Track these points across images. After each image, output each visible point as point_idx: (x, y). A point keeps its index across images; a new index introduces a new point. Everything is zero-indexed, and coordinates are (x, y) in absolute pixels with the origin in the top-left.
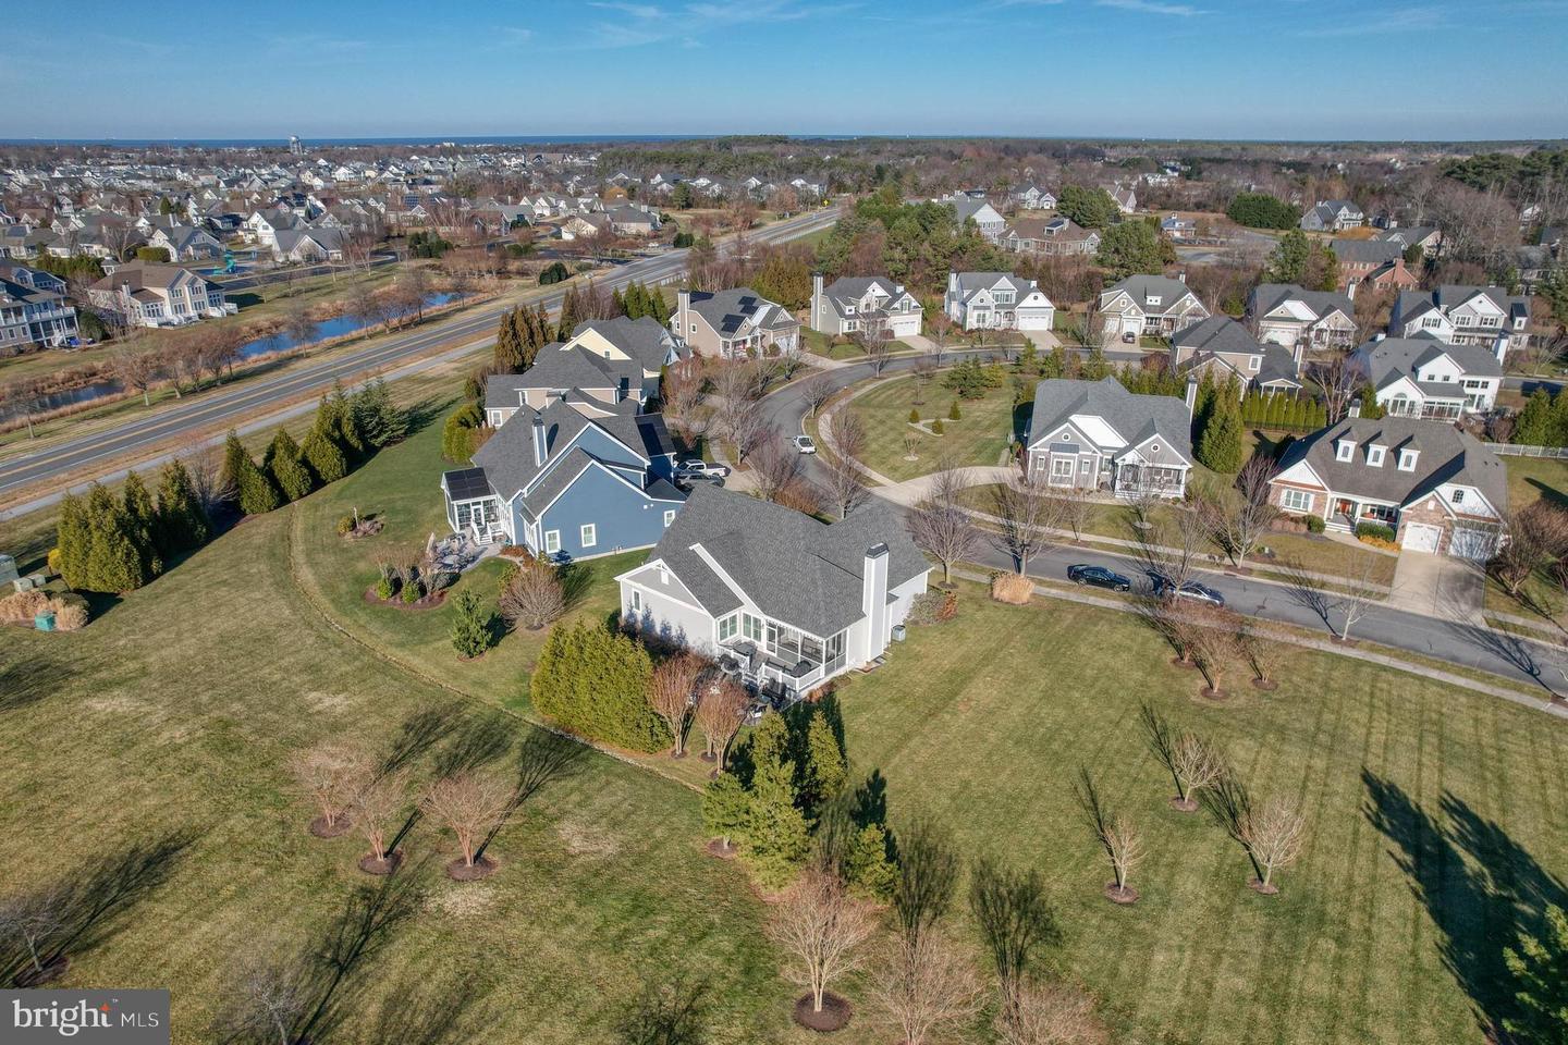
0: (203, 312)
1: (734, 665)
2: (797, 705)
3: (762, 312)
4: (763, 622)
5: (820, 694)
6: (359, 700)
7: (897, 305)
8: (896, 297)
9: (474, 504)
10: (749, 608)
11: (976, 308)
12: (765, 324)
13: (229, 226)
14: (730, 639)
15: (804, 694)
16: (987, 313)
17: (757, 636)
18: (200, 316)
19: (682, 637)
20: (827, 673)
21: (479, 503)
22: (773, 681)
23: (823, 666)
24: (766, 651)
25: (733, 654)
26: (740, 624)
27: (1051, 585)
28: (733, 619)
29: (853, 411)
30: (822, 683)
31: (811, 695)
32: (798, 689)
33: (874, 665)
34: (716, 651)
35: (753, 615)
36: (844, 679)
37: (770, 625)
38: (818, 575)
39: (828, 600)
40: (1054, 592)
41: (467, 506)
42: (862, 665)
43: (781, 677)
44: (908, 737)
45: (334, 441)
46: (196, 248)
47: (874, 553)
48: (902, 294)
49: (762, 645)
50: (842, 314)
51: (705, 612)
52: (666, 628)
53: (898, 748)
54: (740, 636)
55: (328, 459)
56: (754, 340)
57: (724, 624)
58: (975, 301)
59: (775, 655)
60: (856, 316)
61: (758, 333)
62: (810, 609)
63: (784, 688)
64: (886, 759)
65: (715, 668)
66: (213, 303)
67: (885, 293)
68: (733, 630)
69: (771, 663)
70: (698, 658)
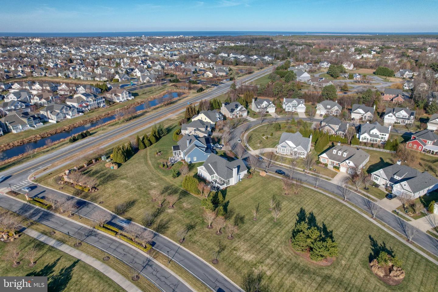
0: (127, 98)
1: (213, 183)
2: (221, 190)
3: (239, 108)
4: (218, 177)
5: (225, 189)
6: (158, 184)
7: (270, 106)
8: (270, 104)
10: (216, 174)
11: (288, 107)
12: (240, 110)
13: (131, 71)
14: (213, 179)
15: (222, 188)
16: (290, 108)
18: (127, 100)
19: (206, 178)
21: (178, 151)
23: (226, 184)
25: (213, 181)
26: (215, 177)
27: (271, 173)
28: (214, 176)
29: (252, 133)
30: (225, 187)
33: (235, 185)
34: (211, 180)
36: (229, 187)
38: (227, 170)
39: (227, 174)
40: (271, 175)
41: (176, 152)
42: (233, 185)
43: (219, 185)
44: (235, 196)
45: (154, 136)
46: (124, 78)
47: (235, 168)
48: (271, 104)
49: (218, 180)
50: (257, 108)
51: (209, 174)
52: (204, 176)
53: (233, 197)
54: (215, 178)
55: (153, 139)
56: (237, 114)
57: (212, 177)
58: (288, 105)
60: (261, 108)
61: (238, 112)
62: (224, 175)
63: (219, 187)
64: (231, 199)
65: (210, 183)
67: (267, 103)
69: (218, 183)
70: (208, 181)
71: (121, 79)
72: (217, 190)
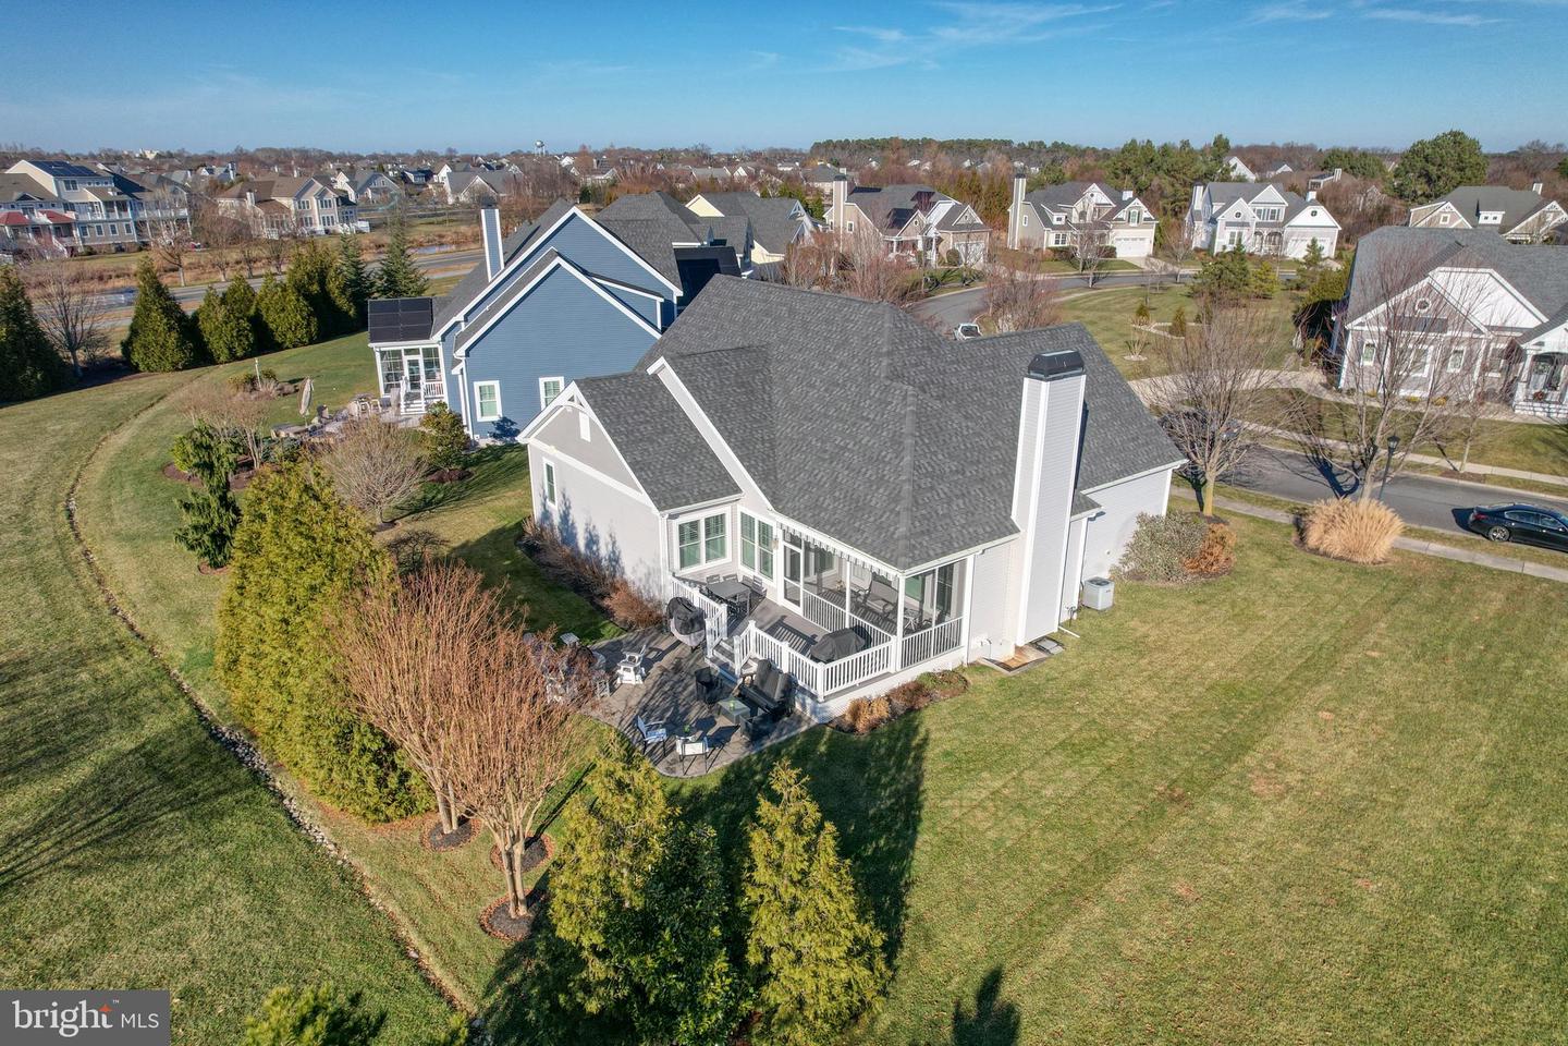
1: (694, 621)
2: (815, 733)
3: (942, 209)
4: (777, 533)
5: (882, 711)
7: (1122, 214)
8: (1121, 205)
9: (408, 352)
10: (751, 502)
11: (1229, 224)
12: (945, 224)
13: (421, 180)
14: (704, 568)
15: (839, 707)
16: (1245, 231)
17: (766, 566)
18: (327, 232)
19: (615, 559)
20: (907, 661)
21: (416, 352)
22: (768, 667)
23: (895, 644)
24: (782, 602)
25: (697, 599)
26: (732, 535)
28: (715, 526)
30: (895, 682)
31: (856, 711)
32: (820, 691)
33: (1033, 655)
34: (667, 588)
35: (758, 517)
36: (954, 681)
37: (795, 540)
38: (908, 427)
39: (926, 482)
40: (1436, 548)
41: (397, 354)
42: (1005, 653)
43: (787, 656)
45: (308, 296)
46: (375, 191)
47: (1050, 369)
48: (1130, 200)
49: (774, 587)
50: (1047, 222)
51: (643, 497)
52: (592, 541)
54: (732, 564)
56: (928, 242)
57: (688, 533)
58: (1229, 215)
59: (799, 610)
60: (1067, 226)
61: (932, 233)
62: (878, 499)
63: (791, 686)
65: (658, 624)
66: (345, 219)
67: (1105, 200)
68: (716, 549)
69: (779, 627)
70: (635, 602)
71: (359, 192)
72: (756, 735)
